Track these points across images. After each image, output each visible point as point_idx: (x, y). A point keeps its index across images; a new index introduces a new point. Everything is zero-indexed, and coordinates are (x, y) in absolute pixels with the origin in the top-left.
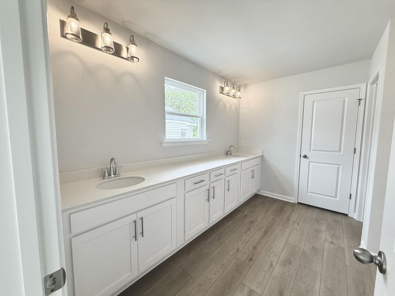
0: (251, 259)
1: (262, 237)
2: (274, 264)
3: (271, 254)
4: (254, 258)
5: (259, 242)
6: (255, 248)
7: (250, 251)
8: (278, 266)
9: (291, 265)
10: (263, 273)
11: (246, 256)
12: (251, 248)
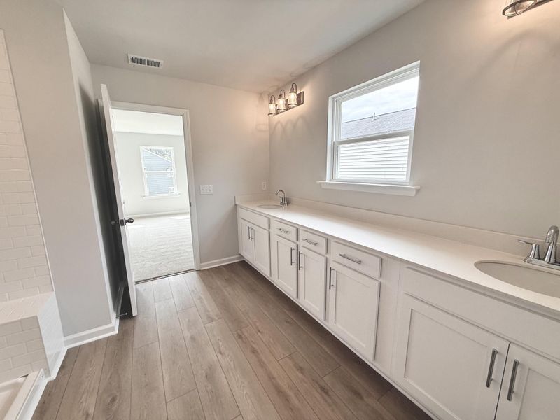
0: (240, 337)
1: (271, 378)
2: (220, 356)
3: (234, 363)
4: (240, 340)
5: (262, 364)
6: (254, 351)
7: (252, 344)
8: (215, 358)
9: (204, 375)
10: (218, 338)
11: (246, 334)
12: (254, 346)
